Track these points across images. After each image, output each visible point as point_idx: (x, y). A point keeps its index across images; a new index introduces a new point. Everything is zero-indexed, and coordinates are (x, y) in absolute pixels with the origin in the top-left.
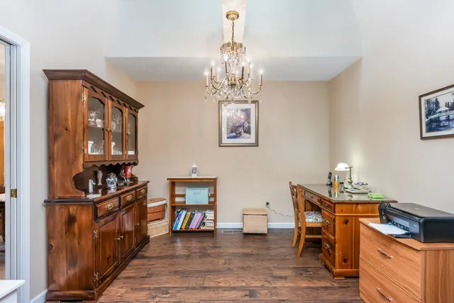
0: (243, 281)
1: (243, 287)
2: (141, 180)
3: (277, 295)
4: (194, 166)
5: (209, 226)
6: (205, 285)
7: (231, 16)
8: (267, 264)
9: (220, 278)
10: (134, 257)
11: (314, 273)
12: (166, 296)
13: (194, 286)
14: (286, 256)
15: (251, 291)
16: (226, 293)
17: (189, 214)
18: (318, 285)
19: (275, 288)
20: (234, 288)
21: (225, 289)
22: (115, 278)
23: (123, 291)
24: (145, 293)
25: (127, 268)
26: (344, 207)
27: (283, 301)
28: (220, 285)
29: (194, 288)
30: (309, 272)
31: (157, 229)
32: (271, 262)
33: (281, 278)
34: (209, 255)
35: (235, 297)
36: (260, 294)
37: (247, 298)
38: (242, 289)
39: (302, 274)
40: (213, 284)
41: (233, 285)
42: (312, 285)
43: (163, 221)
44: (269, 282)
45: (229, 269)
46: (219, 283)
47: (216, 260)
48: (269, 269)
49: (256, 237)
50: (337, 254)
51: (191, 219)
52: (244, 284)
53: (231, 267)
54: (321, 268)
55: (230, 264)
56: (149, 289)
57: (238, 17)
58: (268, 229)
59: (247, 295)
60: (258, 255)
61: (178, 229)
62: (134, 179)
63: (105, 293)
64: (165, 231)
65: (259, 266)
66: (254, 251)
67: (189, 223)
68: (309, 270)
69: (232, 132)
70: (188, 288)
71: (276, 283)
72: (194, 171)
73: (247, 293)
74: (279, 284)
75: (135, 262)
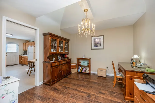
0: (89, 91)
1: (88, 93)
2: (69, 58)
3: (97, 99)
4: (84, 55)
5: (88, 72)
6: (77, 89)
7: (86, 10)
8: (100, 87)
9: (82, 88)
10: (66, 77)
11: (117, 95)
12: (65, 89)
13: (74, 88)
14: (109, 86)
15: (89, 95)
16: (81, 93)
17: (82, 68)
18: (116, 101)
19: (98, 96)
20: (84, 93)
21: (82, 92)
22: (58, 81)
23: (58, 85)
24: (62, 87)
25: (62, 80)
26: (130, 73)
27: (99, 102)
28: (81, 90)
29: (74, 89)
30: (115, 94)
31: (74, 71)
32: (102, 87)
33: (102, 93)
34: (84, 80)
35: (83, 96)
36: (92, 97)
37: (87, 97)
38: (87, 93)
39: (111, 94)
40: (79, 90)
41: (85, 91)
42: (113, 100)
43: (76, 69)
44: (97, 94)
45: (87, 86)
46: (81, 89)
47: (84, 82)
48: (100, 89)
49: (101, 77)
50: (126, 91)
51: (82, 69)
52: (88, 92)
53: (88, 85)
54: (121, 94)
55: (88, 84)
56: (63, 86)
57: (88, 10)
58: (106, 76)
59: (87, 96)
60: (99, 83)
61: (79, 71)
62: (68, 58)
63: (54, 85)
64: (76, 72)
65: (97, 87)
66: (98, 82)
67: (82, 70)
68: (116, 93)
69: (95, 45)
70: (72, 88)
71: (99, 95)
72: (84, 56)
73: (88, 95)
74: (101, 95)
75: (65, 78)
